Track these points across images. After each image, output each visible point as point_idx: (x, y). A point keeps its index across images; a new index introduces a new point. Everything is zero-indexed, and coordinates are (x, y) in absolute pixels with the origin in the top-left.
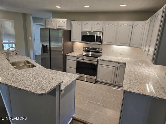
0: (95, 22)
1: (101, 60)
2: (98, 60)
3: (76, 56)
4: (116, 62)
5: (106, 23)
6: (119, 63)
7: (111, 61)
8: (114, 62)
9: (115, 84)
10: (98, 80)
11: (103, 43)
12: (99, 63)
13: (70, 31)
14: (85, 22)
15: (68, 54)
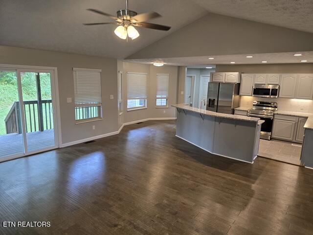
0: (270, 75)
1: (277, 114)
2: (274, 114)
3: (247, 110)
4: (297, 116)
5: (284, 75)
6: (299, 117)
7: (290, 116)
8: (294, 116)
9: (295, 141)
10: (274, 136)
11: (280, 96)
12: (275, 118)
13: (239, 85)
14: (257, 75)
15: (237, 109)
